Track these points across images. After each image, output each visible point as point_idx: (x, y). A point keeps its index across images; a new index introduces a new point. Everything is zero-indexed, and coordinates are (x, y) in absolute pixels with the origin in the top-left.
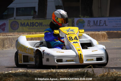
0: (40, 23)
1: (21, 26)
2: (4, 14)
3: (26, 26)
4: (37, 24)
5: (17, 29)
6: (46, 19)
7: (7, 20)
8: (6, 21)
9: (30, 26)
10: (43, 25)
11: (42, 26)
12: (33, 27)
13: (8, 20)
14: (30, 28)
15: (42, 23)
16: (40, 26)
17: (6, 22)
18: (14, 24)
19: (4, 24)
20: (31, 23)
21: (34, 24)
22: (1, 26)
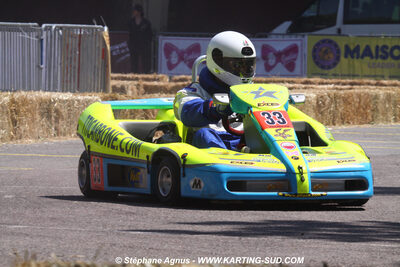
1: (346, 57)
3: (362, 57)
4: (396, 52)
5: (335, 64)
7: (303, 36)
8: (299, 38)
9: (377, 57)
12: (386, 61)
13: (306, 37)
14: (374, 64)
17: (299, 43)
18: (324, 49)
19: (294, 49)
20: (377, 47)
21: (388, 51)
22: (283, 56)
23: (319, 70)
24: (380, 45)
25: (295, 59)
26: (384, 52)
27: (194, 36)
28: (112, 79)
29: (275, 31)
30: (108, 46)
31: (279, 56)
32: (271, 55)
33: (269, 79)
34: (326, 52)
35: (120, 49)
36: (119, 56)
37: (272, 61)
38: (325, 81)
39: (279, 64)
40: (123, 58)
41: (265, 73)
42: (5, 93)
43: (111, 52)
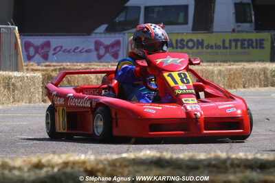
0: (198, 40)
2: (117, 20)
4: (190, 44)
6: (212, 32)
7: (124, 34)
8: (121, 35)
9: (177, 48)
10: (205, 45)
11: (202, 48)
12: (183, 50)
13: (126, 35)
15: (203, 40)
16: (198, 48)
17: (121, 39)
20: (177, 41)
21: (185, 43)
22: (110, 48)
24: (179, 39)
25: (119, 50)
26: (181, 44)
27: (46, 35)
29: (97, 31)
31: (107, 48)
32: (102, 47)
39: (108, 54)
41: (97, 60)
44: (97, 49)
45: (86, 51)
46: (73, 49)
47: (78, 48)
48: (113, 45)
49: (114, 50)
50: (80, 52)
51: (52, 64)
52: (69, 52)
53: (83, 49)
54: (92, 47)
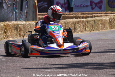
22: (98, 4)
23: (110, 9)
25: (102, 5)
28: (39, 15)
30: (37, 4)
31: (96, 4)
32: (93, 4)
33: (93, 13)
34: (112, 2)
35: (41, 4)
36: (41, 7)
37: (94, 6)
38: (112, 12)
39: (96, 7)
40: (42, 7)
41: (91, 10)
42: (2, 23)
43: (38, 5)
44: (91, 5)
45: (86, 6)
46: (80, 5)
47: (82, 4)
48: (99, 3)
49: (99, 5)
50: (83, 6)
51: (65, 13)
52: (77, 6)
53: (85, 5)
54: (89, 4)
